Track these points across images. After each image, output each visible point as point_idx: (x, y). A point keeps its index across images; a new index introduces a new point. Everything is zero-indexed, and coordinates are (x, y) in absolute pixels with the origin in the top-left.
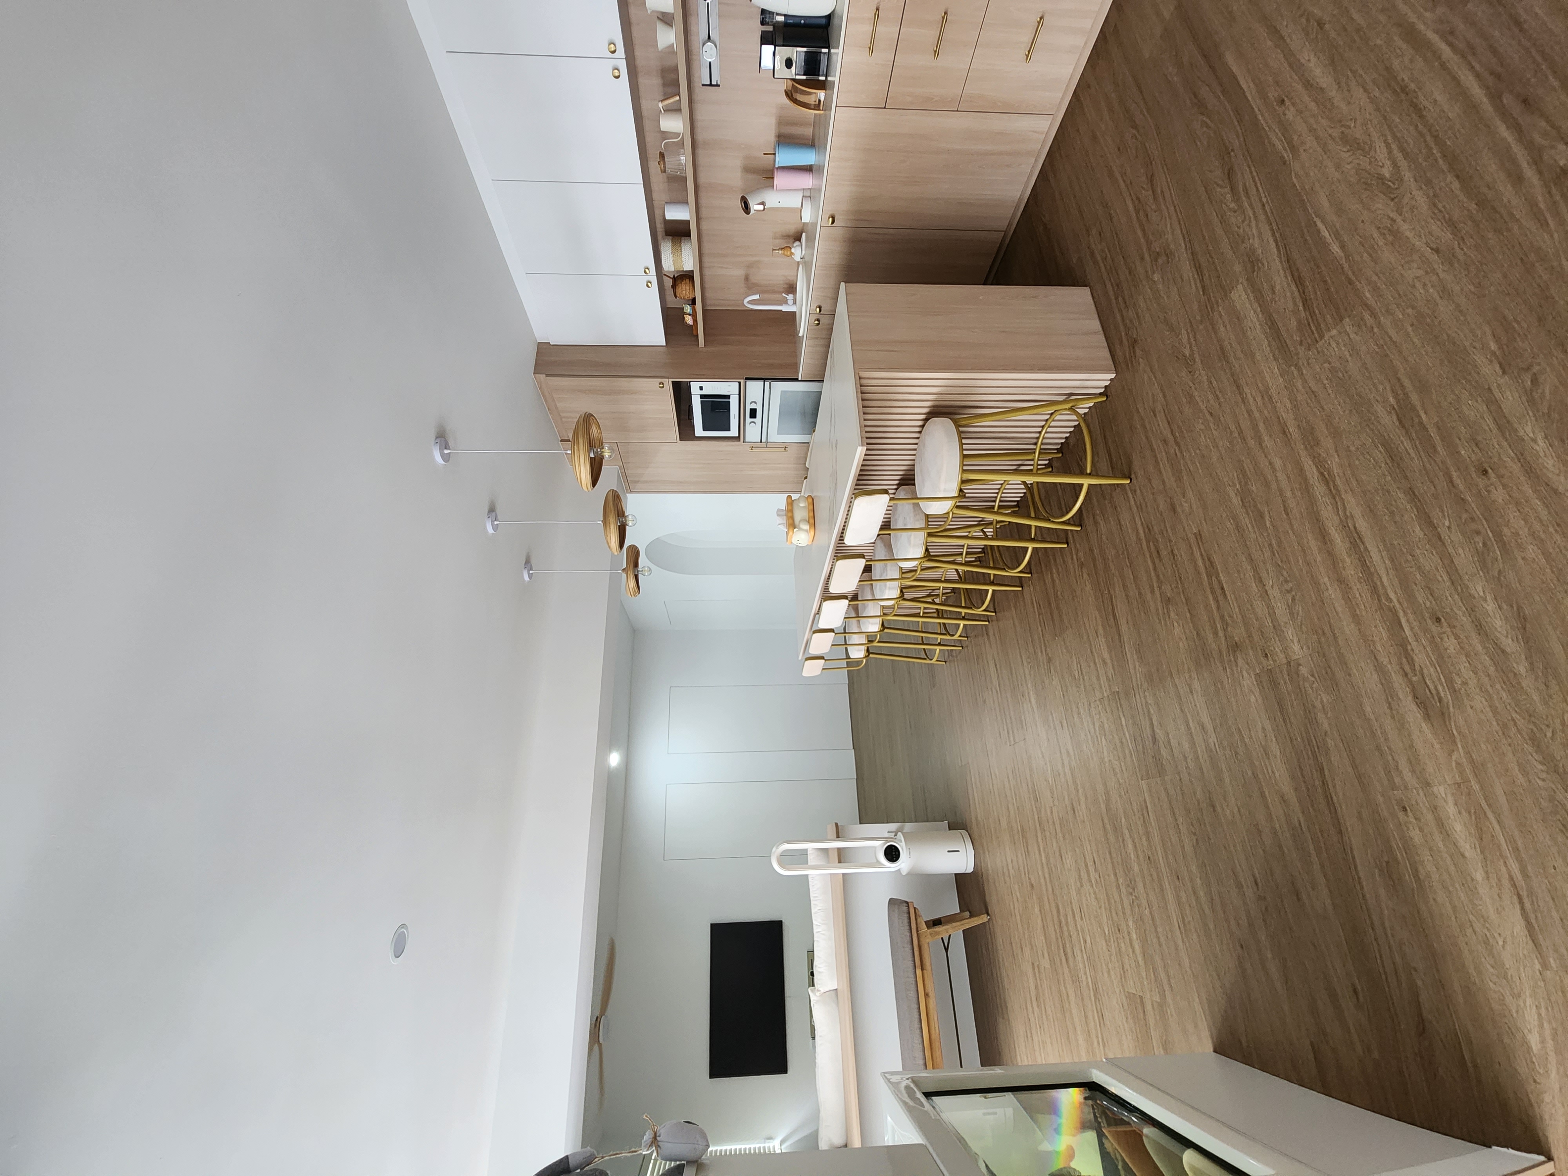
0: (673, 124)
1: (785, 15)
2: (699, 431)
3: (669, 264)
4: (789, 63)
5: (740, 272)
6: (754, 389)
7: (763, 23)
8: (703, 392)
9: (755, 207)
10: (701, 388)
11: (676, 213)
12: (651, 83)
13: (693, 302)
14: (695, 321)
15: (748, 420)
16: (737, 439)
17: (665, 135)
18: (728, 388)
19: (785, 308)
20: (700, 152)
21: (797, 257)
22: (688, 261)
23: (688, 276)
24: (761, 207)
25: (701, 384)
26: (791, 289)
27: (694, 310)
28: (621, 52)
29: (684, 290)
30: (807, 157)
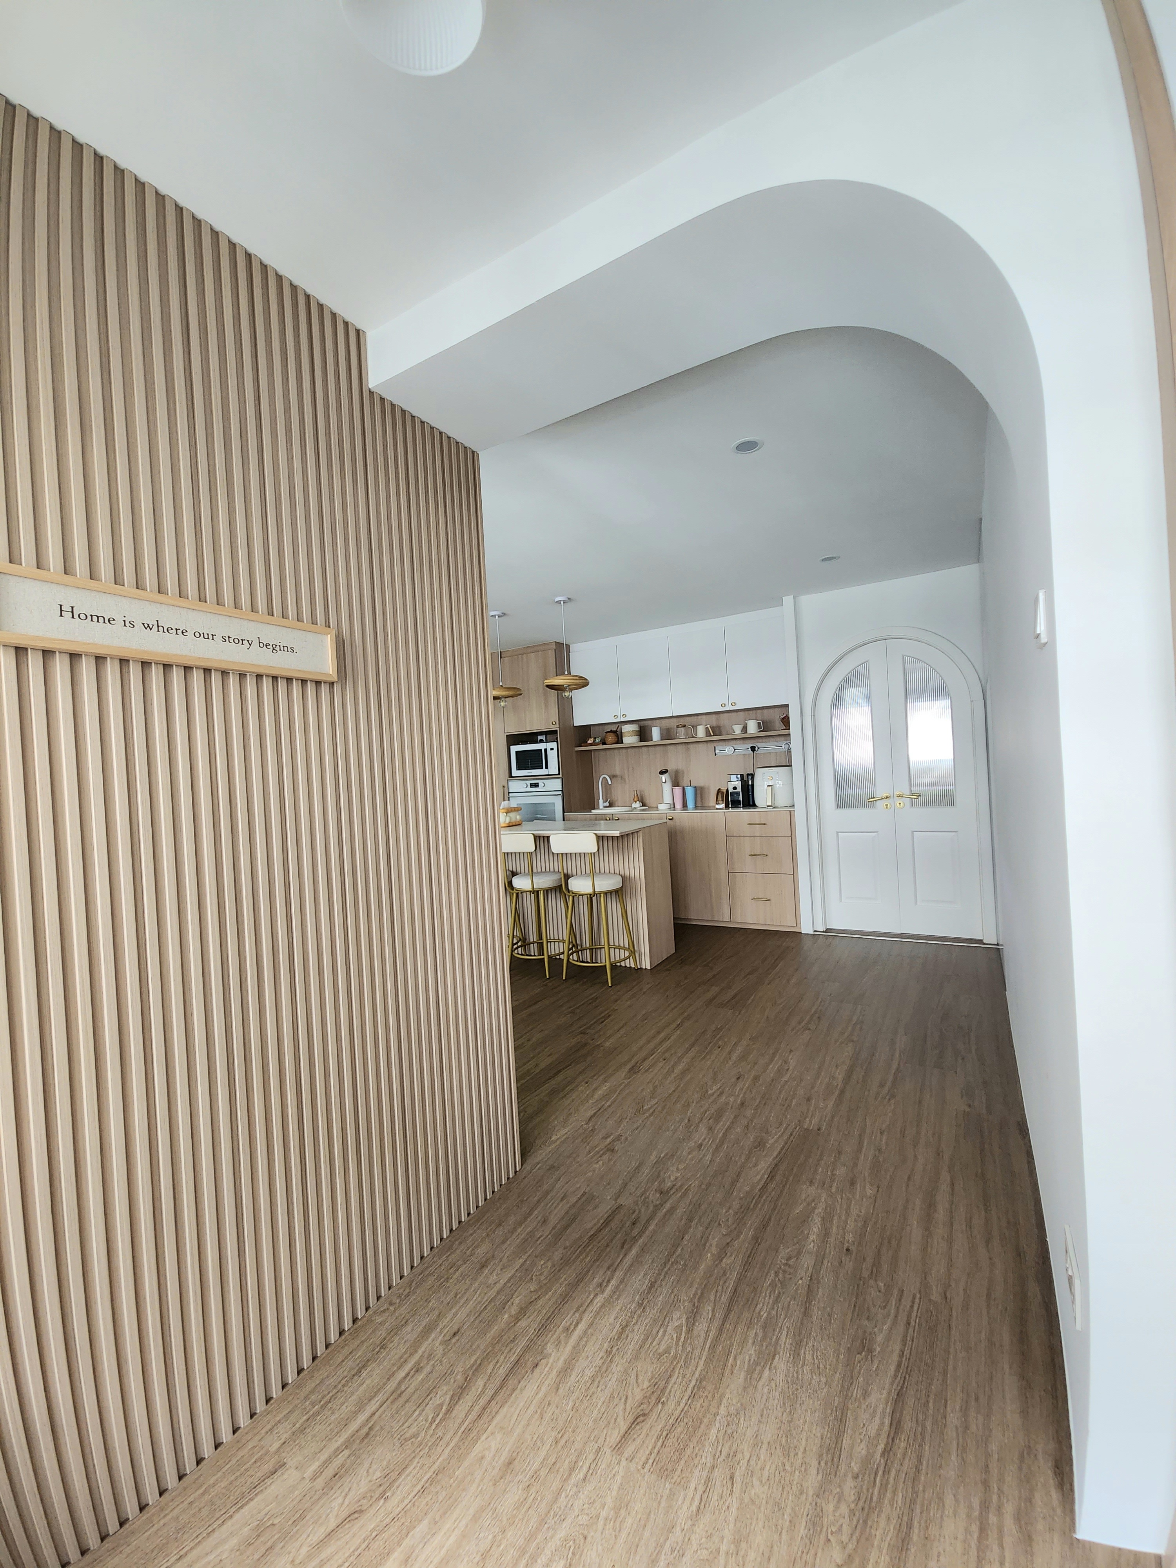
0: (701, 732)
1: (753, 785)
2: (514, 749)
3: (626, 729)
4: (735, 788)
5: (618, 773)
6: (557, 785)
7: (748, 775)
8: (549, 750)
9: (664, 777)
10: (552, 749)
11: (656, 734)
12: (713, 720)
13: (604, 744)
14: (591, 745)
15: (529, 782)
16: (511, 776)
17: (694, 727)
18: (553, 767)
19: (601, 801)
20: (684, 746)
21: (634, 805)
22: (630, 739)
23: (619, 740)
24: (664, 781)
25: (555, 749)
26: (611, 805)
27: (598, 744)
28: (732, 708)
29: (611, 738)
30: (690, 804)
